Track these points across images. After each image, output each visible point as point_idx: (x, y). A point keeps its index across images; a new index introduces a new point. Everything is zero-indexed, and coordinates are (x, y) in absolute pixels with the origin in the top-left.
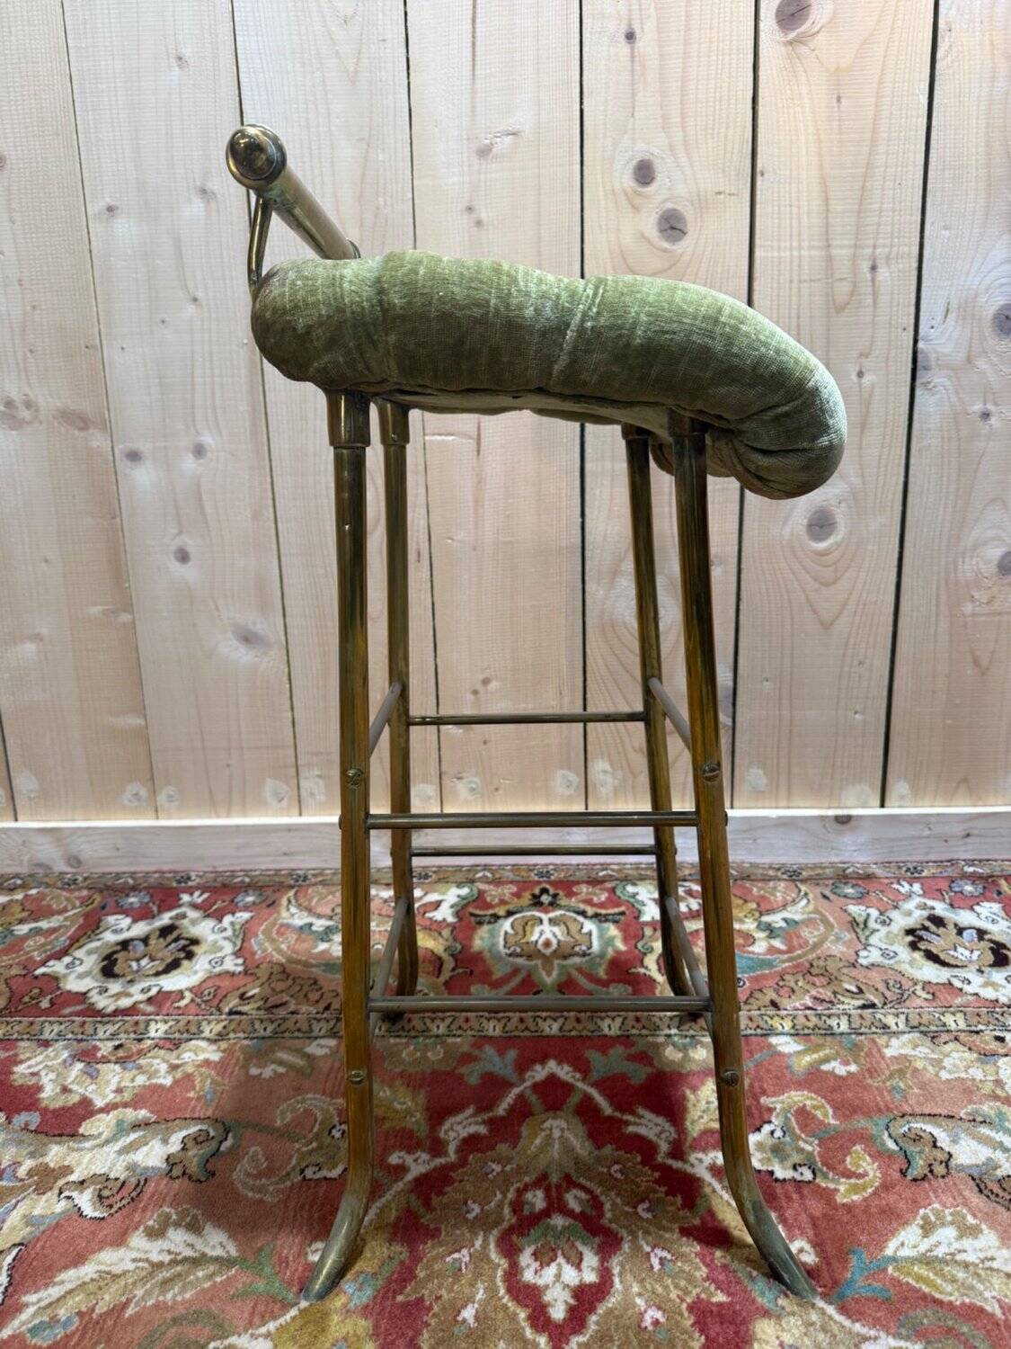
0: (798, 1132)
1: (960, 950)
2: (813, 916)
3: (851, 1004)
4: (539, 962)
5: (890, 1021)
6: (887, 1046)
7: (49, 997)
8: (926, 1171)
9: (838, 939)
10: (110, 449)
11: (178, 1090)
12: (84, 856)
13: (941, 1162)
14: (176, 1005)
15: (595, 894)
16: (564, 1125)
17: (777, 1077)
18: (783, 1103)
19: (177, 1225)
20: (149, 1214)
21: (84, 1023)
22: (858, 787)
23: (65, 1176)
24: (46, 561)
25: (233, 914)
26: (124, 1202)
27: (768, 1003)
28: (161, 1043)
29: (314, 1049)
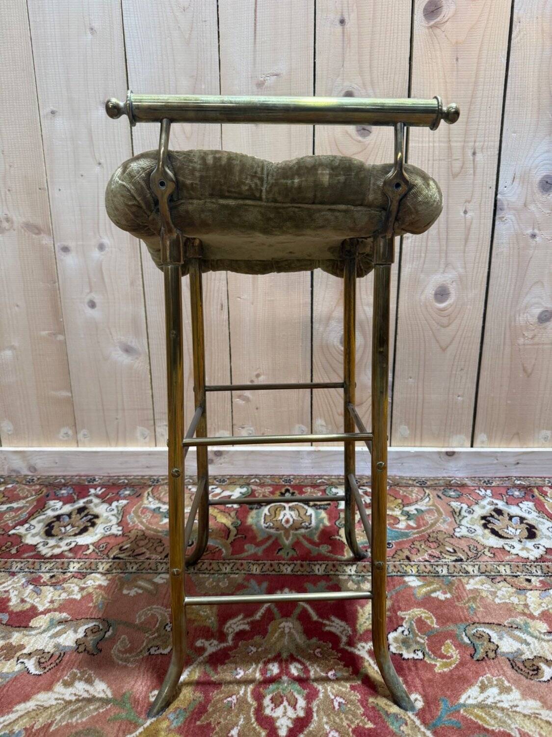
0: (417, 632)
1: (510, 529)
2: (431, 507)
3: (449, 559)
4: (282, 532)
5: (470, 569)
6: (467, 584)
7: (16, 547)
8: (484, 656)
9: (445, 521)
10: (52, 245)
11: (84, 602)
12: (38, 466)
13: (493, 651)
14: (85, 553)
15: (315, 493)
16: (291, 625)
17: (407, 600)
18: (409, 615)
19: (80, 679)
20: (65, 673)
21: (34, 563)
22: (458, 436)
23: (21, 650)
24: (17, 306)
25: (118, 501)
26: (52, 666)
27: (405, 558)
28: (76, 575)
29: (158, 580)
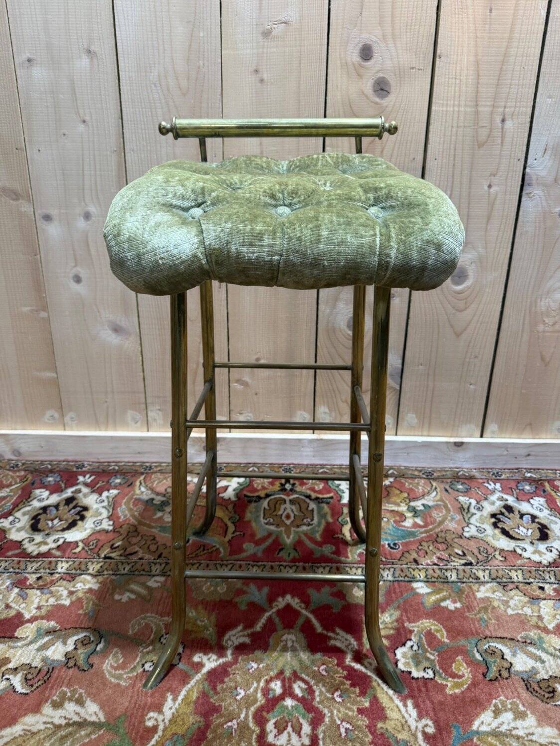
0: (426, 647)
1: (521, 528)
2: (439, 503)
3: (458, 562)
4: (283, 529)
5: (480, 574)
6: (478, 591)
8: (498, 676)
9: (453, 519)
10: (33, 213)
11: (73, 608)
12: (23, 450)
13: (506, 669)
14: (74, 551)
15: (317, 485)
16: (294, 638)
17: (415, 610)
18: (418, 627)
19: (70, 700)
20: (54, 691)
21: (19, 562)
22: (468, 426)
23: (6, 664)
25: (108, 491)
26: (40, 683)
27: (412, 560)
28: (64, 576)
29: (153, 583)
